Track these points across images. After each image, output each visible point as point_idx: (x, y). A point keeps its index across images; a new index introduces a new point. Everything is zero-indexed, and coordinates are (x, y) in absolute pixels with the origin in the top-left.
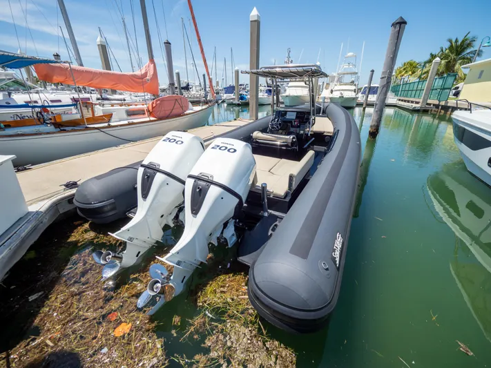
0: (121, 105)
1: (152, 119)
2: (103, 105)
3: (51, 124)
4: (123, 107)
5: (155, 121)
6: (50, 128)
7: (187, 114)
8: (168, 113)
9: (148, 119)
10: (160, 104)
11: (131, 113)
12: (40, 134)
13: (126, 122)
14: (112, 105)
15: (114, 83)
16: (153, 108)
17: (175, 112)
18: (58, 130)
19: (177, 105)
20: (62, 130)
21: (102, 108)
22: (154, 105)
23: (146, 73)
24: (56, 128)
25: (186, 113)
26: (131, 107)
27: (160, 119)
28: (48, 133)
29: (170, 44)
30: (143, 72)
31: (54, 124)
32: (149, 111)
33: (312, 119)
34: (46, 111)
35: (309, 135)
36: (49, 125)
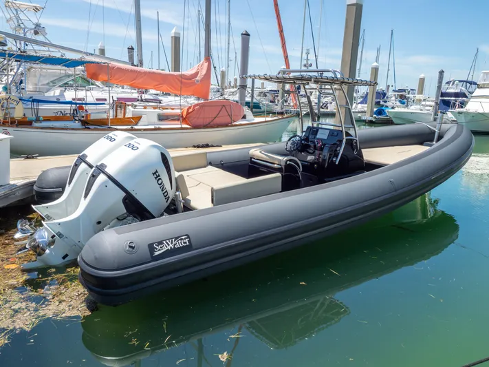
0: (155, 108)
1: (185, 126)
2: (135, 106)
3: (80, 120)
4: (157, 110)
5: (187, 129)
6: (77, 124)
7: (236, 125)
8: (207, 121)
9: (179, 126)
10: (199, 110)
11: (162, 118)
12: (66, 129)
13: (153, 127)
14: (145, 107)
16: (188, 113)
17: (218, 121)
18: (84, 127)
19: (224, 112)
20: (86, 128)
21: (133, 109)
22: (190, 110)
23: (197, 74)
24: (82, 125)
25: (235, 123)
26: (165, 111)
27: (195, 127)
28: (73, 129)
29: (249, 35)
30: (193, 72)
31: (82, 121)
32: (182, 116)
33: (345, 140)
34: (81, 108)
35: (337, 163)
36: (77, 122)
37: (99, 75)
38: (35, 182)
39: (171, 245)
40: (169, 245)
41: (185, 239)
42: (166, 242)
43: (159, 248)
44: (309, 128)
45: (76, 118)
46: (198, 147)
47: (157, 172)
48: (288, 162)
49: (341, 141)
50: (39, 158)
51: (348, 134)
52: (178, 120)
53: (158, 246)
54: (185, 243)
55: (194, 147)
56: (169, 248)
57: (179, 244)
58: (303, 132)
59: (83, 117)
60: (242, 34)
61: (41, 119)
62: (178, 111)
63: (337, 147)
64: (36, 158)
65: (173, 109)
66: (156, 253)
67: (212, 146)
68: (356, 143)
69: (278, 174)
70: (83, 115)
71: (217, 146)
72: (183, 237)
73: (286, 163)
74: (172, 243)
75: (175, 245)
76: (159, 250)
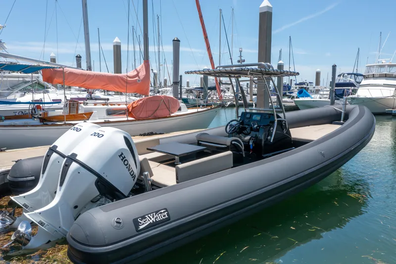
0: (103, 105)
1: (130, 119)
2: (87, 104)
3: (38, 118)
4: (105, 106)
5: (133, 121)
6: (36, 121)
7: (174, 117)
8: (150, 113)
9: (126, 119)
10: (142, 104)
11: (110, 113)
12: (27, 126)
13: (103, 121)
14: (95, 104)
15: (105, 83)
16: (133, 108)
18: (42, 123)
19: (163, 106)
20: (44, 124)
21: (85, 106)
22: (135, 105)
23: (138, 74)
24: (41, 122)
25: (172, 115)
26: (113, 107)
27: (138, 119)
29: (179, 41)
30: (135, 73)
31: (40, 118)
32: (128, 111)
33: (276, 122)
34: (39, 107)
35: (272, 141)
36: (36, 119)
37: (54, 78)
38: (8, 171)
39: (152, 219)
40: (151, 219)
41: (164, 212)
42: (149, 217)
43: (142, 222)
44: (243, 113)
45: (36, 116)
46: (144, 135)
47: (122, 154)
48: (233, 142)
49: (273, 122)
50: (7, 151)
51: (278, 117)
52: (124, 114)
53: (142, 220)
54: (164, 216)
55: (141, 135)
56: (151, 221)
57: (160, 217)
58: (238, 117)
59: (40, 115)
60: (174, 40)
61: (3, 118)
62: (124, 107)
63: (270, 128)
64: (4, 151)
65: (119, 105)
66: (141, 227)
67: (156, 134)
68: (285, 124)
69: (229, 152)
70: (41, 113)
71: (160, 134)
72: (162, 211)
73: (231, 143)
74: (153, 217)
75: (156, 218)
76: (143, 224)
